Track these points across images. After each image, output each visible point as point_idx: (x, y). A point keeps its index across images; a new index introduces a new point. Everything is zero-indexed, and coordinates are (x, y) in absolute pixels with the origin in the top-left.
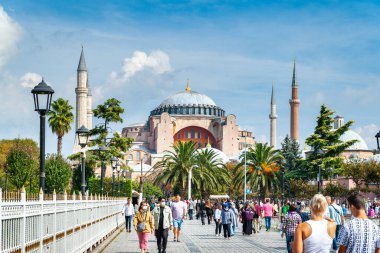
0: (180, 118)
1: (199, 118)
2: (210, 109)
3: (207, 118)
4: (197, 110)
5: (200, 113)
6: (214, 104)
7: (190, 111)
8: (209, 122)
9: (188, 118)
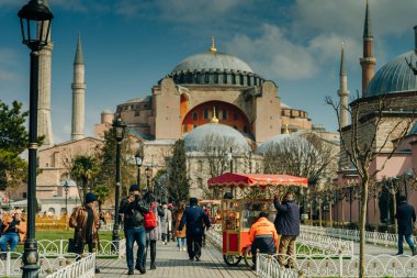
0: (195, 88)
1: (224, 89)
2: (241, 76)
3: (235, 89)
4: (220, 78)
5: (225, 82)
6: (249, 70)
7: (211, 78)
8: (238, 93)
9: (207, 89)
